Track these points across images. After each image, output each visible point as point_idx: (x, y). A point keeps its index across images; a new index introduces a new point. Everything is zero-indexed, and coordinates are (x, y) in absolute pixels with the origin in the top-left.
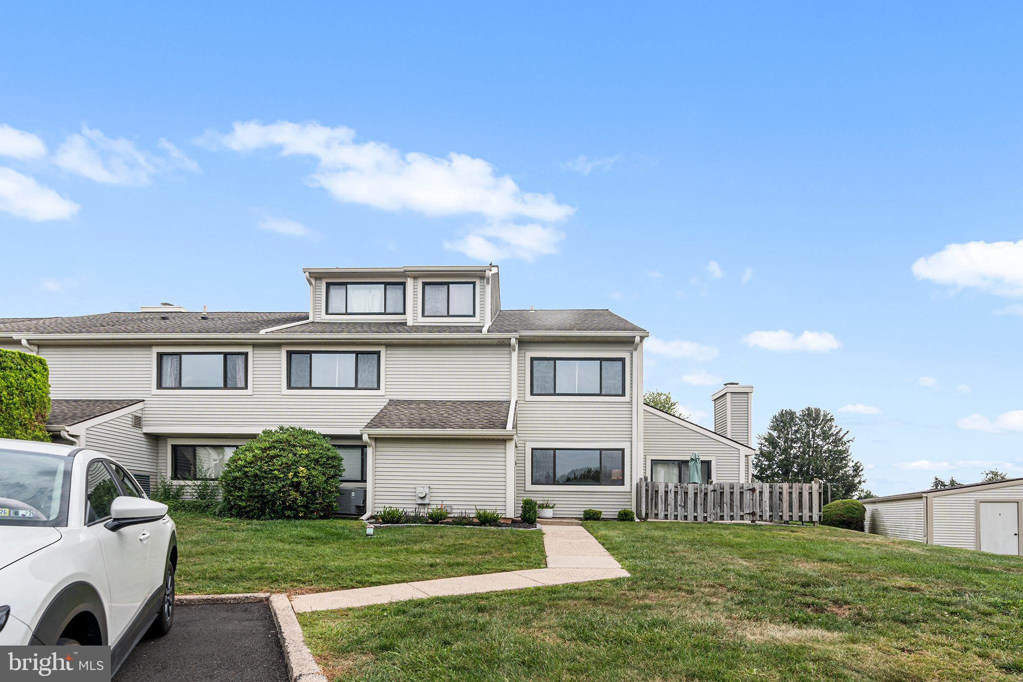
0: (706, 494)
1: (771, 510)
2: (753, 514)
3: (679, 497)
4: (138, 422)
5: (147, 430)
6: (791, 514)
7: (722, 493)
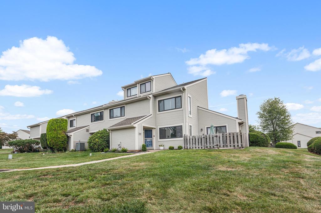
0: (201, 139)
1: (223, 144)
2: (217, 145)
3: (193, 140)
4: (88, 130)
5: (90, 132)
6: (230, 145)
7: (206, 138)
